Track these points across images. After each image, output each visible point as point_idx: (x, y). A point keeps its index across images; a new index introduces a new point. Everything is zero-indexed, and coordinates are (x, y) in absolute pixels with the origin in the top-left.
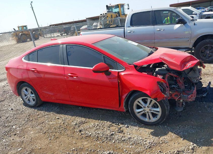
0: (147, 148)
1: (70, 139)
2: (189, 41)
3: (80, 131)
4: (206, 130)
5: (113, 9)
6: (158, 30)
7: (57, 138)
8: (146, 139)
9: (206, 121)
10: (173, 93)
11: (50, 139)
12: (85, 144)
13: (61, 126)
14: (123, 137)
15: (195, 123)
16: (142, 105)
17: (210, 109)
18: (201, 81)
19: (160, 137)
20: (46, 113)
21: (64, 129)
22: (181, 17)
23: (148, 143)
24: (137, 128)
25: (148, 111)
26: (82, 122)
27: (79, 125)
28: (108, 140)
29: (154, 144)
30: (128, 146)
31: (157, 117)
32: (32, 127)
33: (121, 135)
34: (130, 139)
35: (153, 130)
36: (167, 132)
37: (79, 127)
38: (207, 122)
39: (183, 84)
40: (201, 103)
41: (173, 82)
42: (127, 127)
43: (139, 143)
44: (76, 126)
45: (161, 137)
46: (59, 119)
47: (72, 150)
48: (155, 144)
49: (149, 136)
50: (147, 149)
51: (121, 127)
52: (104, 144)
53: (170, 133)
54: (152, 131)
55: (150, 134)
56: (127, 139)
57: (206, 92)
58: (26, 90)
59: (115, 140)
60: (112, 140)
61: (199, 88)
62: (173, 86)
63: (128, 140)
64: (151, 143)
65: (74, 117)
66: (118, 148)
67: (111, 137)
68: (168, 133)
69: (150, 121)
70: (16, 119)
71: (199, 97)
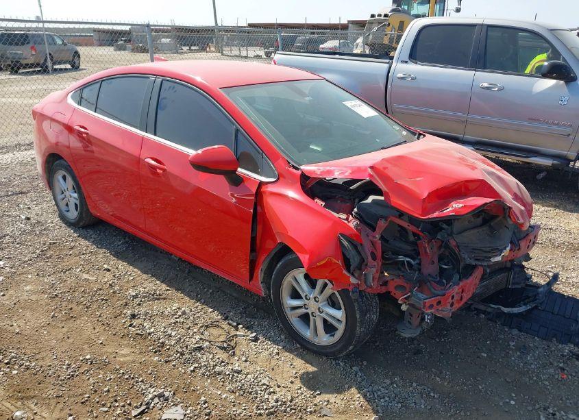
0: (262, 412)
1: (96, 331)
2: (571, 137)
3: (133, 316)
4: (462, 413)
5: (415, 5)
6: (486, 85)
7: (72, 317)
8: (279, 386)
9: (480, 387)
10: (393, 280)
11: (54, 314)
12: (123, 352)
13: (100, 289)
14: (222, 362)
15: (446, 384)
16: (303, 291)
17: (519, 357)
18: (524, 263)
19: (318, 394)
20: (93, 248)
21: (103, 300)
22: (564, 60)
23: (273, 401)
24: (276, 351)
25: (313, 310)
26: (153, 295)
27: (143, 299)
28: (182, 361)
29: (289, 409)
30: (219, 393)
31: (333, 336)
32: (38, 275)
33: (223, 356)
34: (236, 375)
35: (316, 369)
36: (346, 386)
37: (139, 305)
38: (483, 391)
39: (436, 261)
40: (506, 329)
41: (408, 248)
42: (253, 341)
43: (251, 393)
44: (135, 300)
45: (323, 395)
46: (109, 270)
47: (81, 358)
48: (291, 409)
49: (292, 382)
50: (260, 414)
51: (236, 335)
52: (166, 368)
53: (354, 390)
54: (311, 369)
55: (296, 377)
56: (227, 373)
57: (533, 301)
58: (64, 178)
59: (197, 365)
60: (191, 362)
61: (513, 284)
62: (401, 258)
63: (229, 375)
64: (279, 403)
65: (144, 276)
66: (192, 388)
67: (193, 354)
68: (349, 388)
69: (316, 341)
70: (18, 246)
71: (489, 310)
